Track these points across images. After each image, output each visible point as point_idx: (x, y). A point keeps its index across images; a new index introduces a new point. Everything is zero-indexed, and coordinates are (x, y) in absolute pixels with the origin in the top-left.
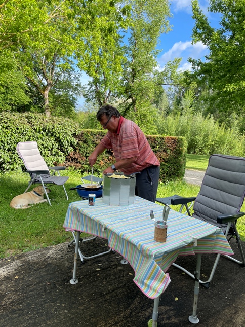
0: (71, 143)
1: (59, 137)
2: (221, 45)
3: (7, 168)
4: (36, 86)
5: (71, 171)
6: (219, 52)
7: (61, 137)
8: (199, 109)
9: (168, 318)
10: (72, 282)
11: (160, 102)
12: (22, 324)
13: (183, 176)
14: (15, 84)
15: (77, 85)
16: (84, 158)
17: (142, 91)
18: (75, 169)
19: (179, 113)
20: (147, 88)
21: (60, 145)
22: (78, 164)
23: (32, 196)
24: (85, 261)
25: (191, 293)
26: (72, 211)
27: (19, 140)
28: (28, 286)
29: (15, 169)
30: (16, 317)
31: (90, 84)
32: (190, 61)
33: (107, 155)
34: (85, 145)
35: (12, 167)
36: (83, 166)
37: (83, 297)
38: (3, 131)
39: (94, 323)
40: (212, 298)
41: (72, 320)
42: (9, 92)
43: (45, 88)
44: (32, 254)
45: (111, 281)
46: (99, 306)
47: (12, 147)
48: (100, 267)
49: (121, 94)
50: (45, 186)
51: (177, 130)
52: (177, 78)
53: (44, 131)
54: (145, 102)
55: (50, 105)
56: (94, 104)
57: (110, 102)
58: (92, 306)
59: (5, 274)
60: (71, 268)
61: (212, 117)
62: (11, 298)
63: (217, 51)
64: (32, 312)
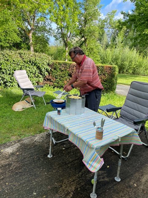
0: (47, 70)
1: (39, 66)
2: (142, 3)
3: (9, 85)
4: (24, 30)
5: (47, 87)
6: (141, 7)
7: (40, 66)
8: (127, 44)
9: (103, 178)
10: (49, 156)
11: (102, 39)
12: (22, 181)
13: (115, 90)
14: (11, 29)
15: (50, 29)
16: (55, 79)
17: (90, 33)
18: (50, 85)
19: (114, 47)
20: (94, 31)
21: (40, 71)
22: (51, 83)
23: (25, 103)
24: (56, 144)
25: (117, 163)
26: (48, 117)
27: (15, 68)
28: (24, 159)
29: (14, 86)
30: (18, 177)
31: (58, 29)
32: (122, 13)
33: (69, 77)
34: (55, 71)
35: (12, 85)
36: (54, 84)
37: (55, 165)
38: (5, 63)
39: (62, 180)
40: (128, 166)
41: (49, 178)
42: (8, 35)
43: (29, 31)
44: (26, 139)
45: (71, 156)
46: (64, 170)
47: (11, 73)
48: (65, 147)
49: (77, 35)
50: (32, 97)
51: (113, 58)
52: (113, 24)
53: (30, 62)
54: (93, 40)
55: (33, 43)
56: (60, 42)
57: (70, 40)
58: (60, 170)
59: (11, 151)
60: (48, 148)
61: (135, 49)
62: (15, 166)
63: (139, 7)
64: (27, 174)
